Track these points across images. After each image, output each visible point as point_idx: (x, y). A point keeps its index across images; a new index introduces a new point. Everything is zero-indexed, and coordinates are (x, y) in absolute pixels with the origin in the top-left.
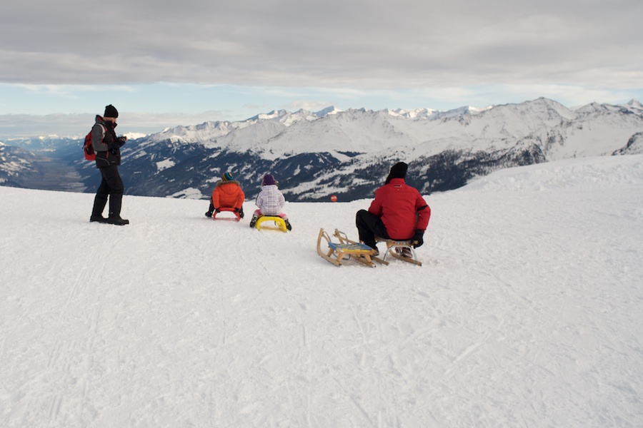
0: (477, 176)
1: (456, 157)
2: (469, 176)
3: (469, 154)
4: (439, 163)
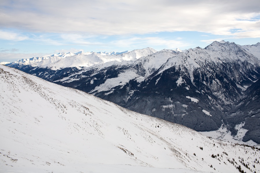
0: (121, 73)
1: (116, 67)
2: (119, 73)
3: (120, 66)
4: (110, 69)
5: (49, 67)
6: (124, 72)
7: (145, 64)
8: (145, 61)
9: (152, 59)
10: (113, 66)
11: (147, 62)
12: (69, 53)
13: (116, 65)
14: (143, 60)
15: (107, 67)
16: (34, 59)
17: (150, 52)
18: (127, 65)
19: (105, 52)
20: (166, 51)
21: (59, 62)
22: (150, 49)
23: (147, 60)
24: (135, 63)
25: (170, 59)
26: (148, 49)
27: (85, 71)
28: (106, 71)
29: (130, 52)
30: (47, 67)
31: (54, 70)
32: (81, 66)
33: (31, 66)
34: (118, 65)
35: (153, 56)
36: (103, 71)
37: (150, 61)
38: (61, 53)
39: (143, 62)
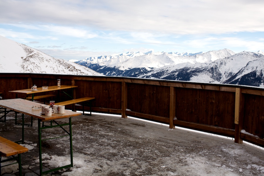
1: (188, 69)
3: (193, 68)
5: (117, 67)
6: (197, 75)
7: (221, 67)
8: (221, 64)
9: (229, 62)
10: (185, 68)
11: (223, 65)
12: (138, 52)
13: (189, 67)
14: (219, 63)
15: (178, 69)
16: (102, 58)
17: (227, 54)
18: (200, 68)
19: (177, 53)
20: (246, 53)
21: (128, 62)
22: (228, 51)
23: (224, 63)
24: (209, 66)
25: (250, 62)
26: (225, 50)
27: (155, 73)
28: (177, 73)
29: (205, 54)
30: (115, 66)
31: (122, 70)
32: (150, 67)
33: (99, 65)
34: (190, 67)
35: (230, 58)
36: (174, 73)
37: (227, 64)
38: (130, 53)
39: (219, 65)
